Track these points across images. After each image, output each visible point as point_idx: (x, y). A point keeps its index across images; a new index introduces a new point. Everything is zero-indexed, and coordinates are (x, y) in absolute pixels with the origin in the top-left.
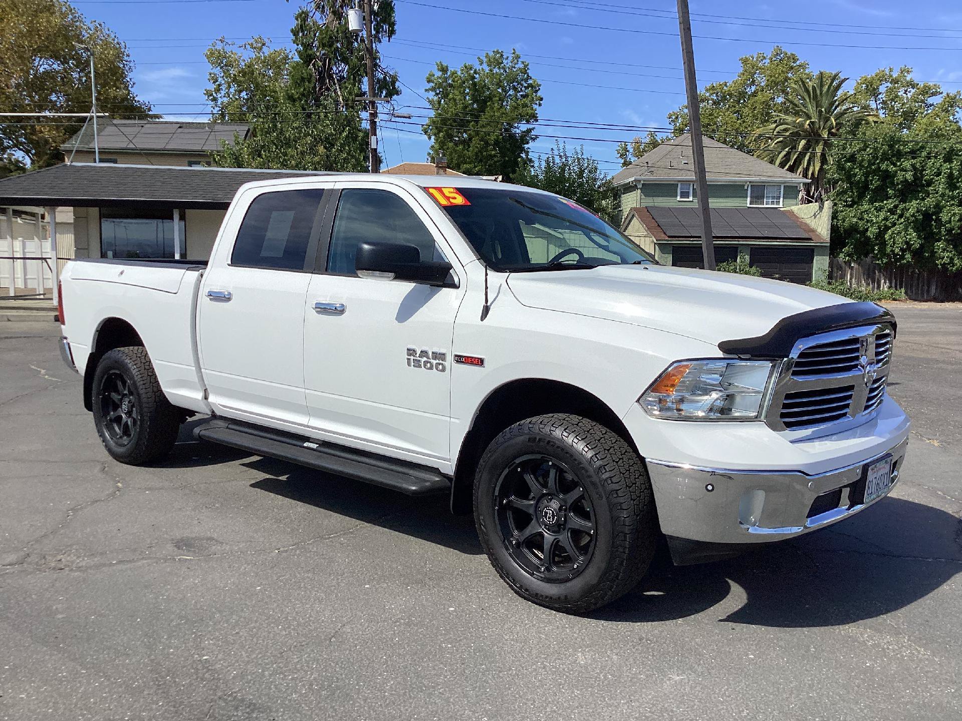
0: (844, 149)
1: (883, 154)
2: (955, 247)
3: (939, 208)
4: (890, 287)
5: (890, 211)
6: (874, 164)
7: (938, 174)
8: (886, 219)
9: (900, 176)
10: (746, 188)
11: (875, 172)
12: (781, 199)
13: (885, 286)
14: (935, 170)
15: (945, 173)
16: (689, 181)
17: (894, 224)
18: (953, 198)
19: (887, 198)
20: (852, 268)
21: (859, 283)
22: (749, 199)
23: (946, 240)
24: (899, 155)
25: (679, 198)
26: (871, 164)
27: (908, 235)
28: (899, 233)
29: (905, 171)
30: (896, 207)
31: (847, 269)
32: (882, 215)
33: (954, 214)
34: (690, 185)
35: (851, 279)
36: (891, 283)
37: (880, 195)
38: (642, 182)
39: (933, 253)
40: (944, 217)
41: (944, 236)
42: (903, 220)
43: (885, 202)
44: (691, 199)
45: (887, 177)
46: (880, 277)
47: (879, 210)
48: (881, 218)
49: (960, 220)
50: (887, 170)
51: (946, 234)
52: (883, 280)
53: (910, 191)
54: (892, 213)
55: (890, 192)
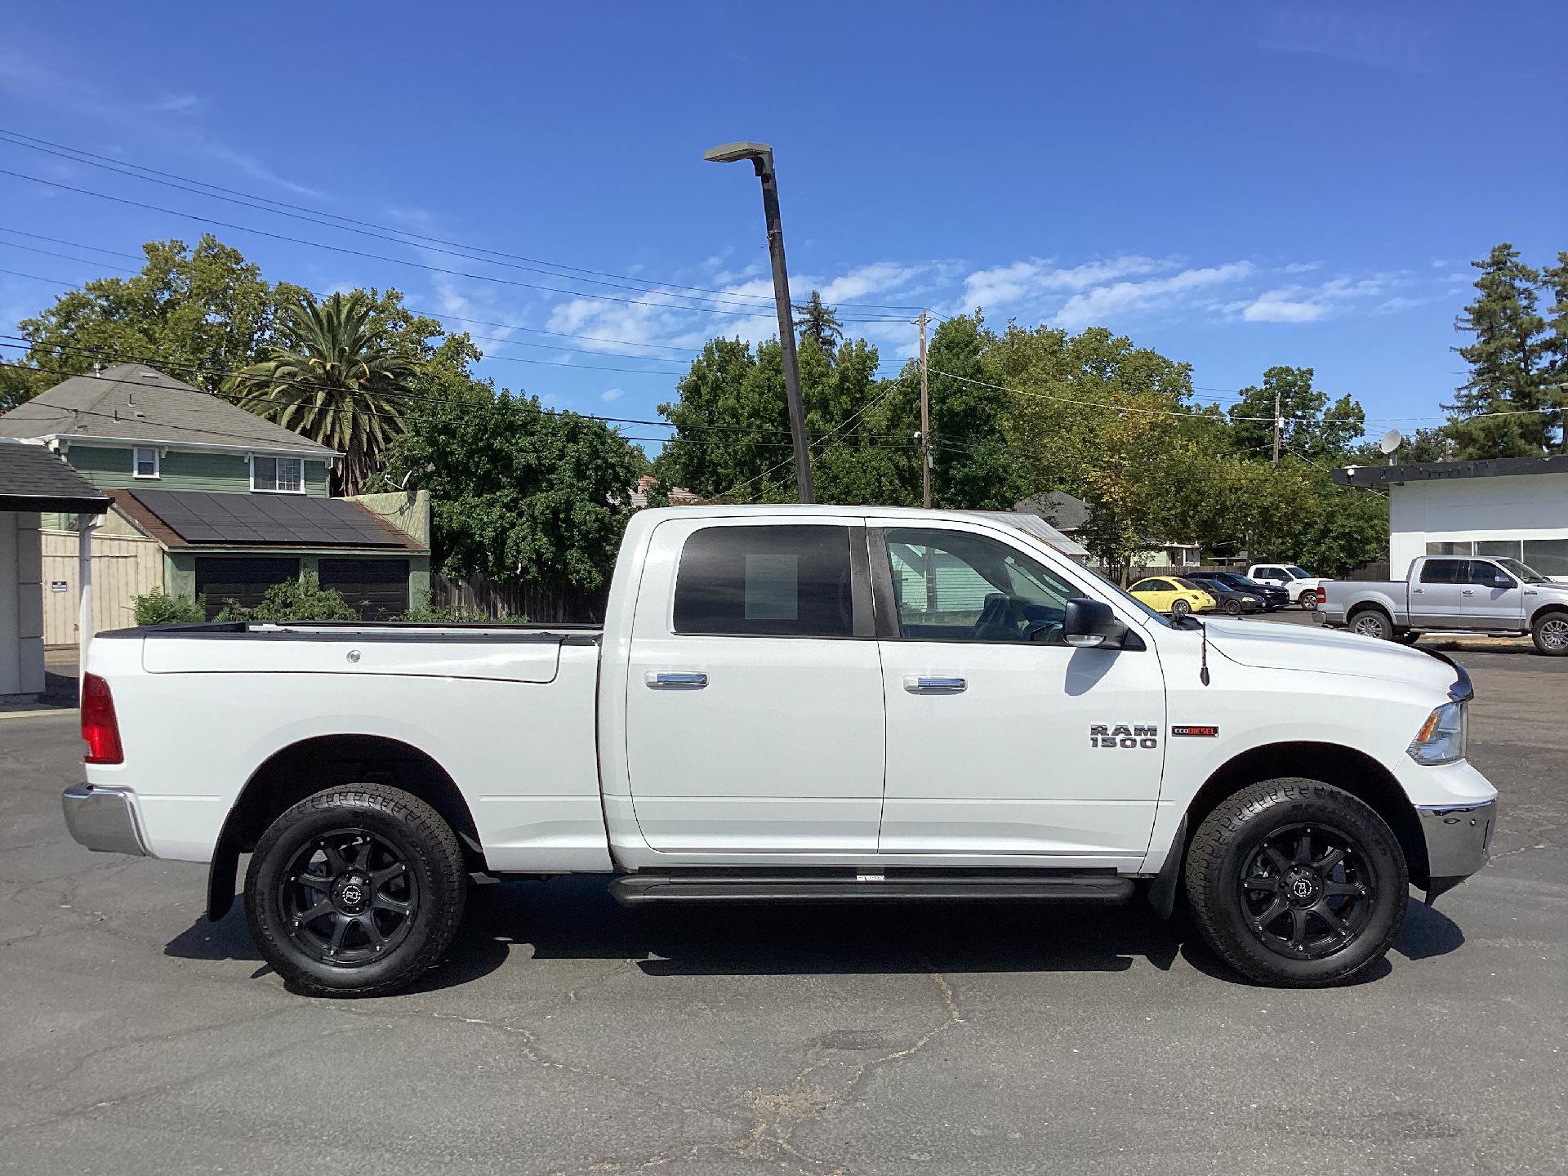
0: (434, 415)
1: (497, 426)
2: (590, 557)
3: (569, 505)
4: (510, 615)
5: (506, 506)
6: (481, 440)
7: (561, 457)
8: (501, 517)
9: (520, 460)
10: (246, 461)
11: (481, 451)
12: (302, 482)
13: (503, 613)
14: (557, 452)
15: (572, 457)
16: (152, 446)
17: (513, 525)
18: (583, 490)
19: (500, 487)
20: (459, 588)
21: (470, 610)
22: (252, 479)
23: (580, 547)
24: (512, 428)
25: (136, 474)
26: (476, 439)
27: (536, 540)
28: (524, 539)
29: (525, 451)
30: (515, 501)
31: (453, 588)
32: (496, 511)
33: (589, 513)
34: (153, 452)
35: (460, 603)
36: (510, 609)
37: (488, 484)
38: (69, 444)
39: (566, 564)
40: (577, 516)
41: (578, 541)
42: (524, 519)
43: (498, 493)
44: (157, 475)
45: (502, 460)
46: (496, 598)
47: (491, 504)
48: (495, 517)
49: (597, 520)
50: (501, 450)
51: (581, 539)
52: (500, 605)
53: (531, 479)
54: (510, 510)
55: (504, 479)
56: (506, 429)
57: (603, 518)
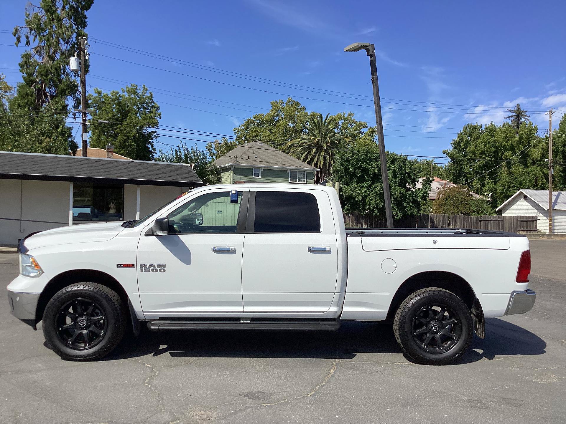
0: (343, 155)
1: (364, 159)
5: (367, 187)
6: (359, 164)
8: (365, 192)
9: (372, 171)
10: (288, 172)
11: (359, 168)
12: (306, 179)
13: (365, 226)
15: (392, 170)
16: (259, 167)
17: (369, 195)
18: (396, 182)
19: (365, 181)
20: (349, 217)
21: (353, 223)
22: (289, 179)
24: (370, 160)
25: (253, 177)
26: (357, 164)
27: (376, 200)
28: (372, 199)
29: (374, 168)
30: (370, 186)
31: (347, 217)
32: (363, 190)
33: (397, 190)
34: (259, 169)
35: (349, 222)
36: (368, 226)
37: (361, 180)
38: (234, 167)
42: (373, 192)
43: (364, 183)
44: (260, 177)
45: (365, 171)
46: (363, 221)
47: (362, 187)
48: (363, 191)
49: (400, 193)
50: (365, 167)
51: (394, 200)
52: (364, 224)
53: (376, 178)
54: (368, 189)
55: (367, 178)
56: (368, 160)
57: (403, 192)
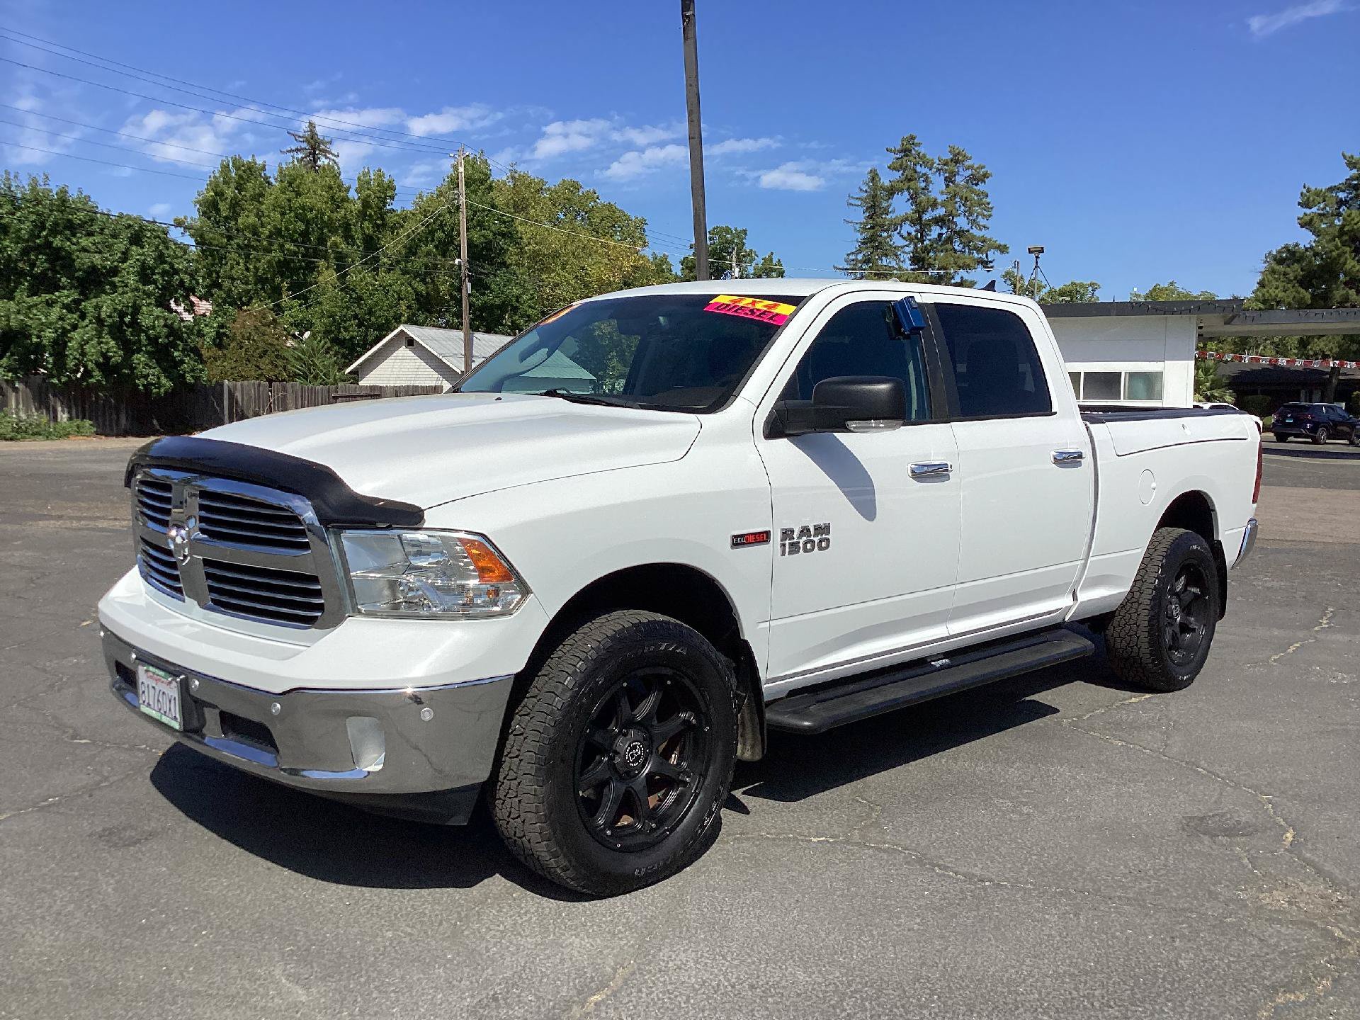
1: (56, 224)
2: (158, 363)
3: (136, 310)
4: (70, 419)
5: (65, 306)
6: (39, 237)
7: (124, 260)
8: (61, 318)
9: (83, 260)
11: (38, 249)
13: (63, 416)
14: (119, 255)
15: (137, 260)
17: (75, 327)
18: (148, 295)
19: (58, 288)
20: (16, 390)
21: (27, 410)
23: (147, 352)
24: (72, 228)
26: (33, 236)
27: (102, 342)
28: (88, 341)
29: (87, 252)
30: (77, 302)
31: (10, 390)
32: (55, 312)
33: (158, 317)
35: (17, 404)
36: (70, 412)
37: (44, 284)
39: (132, 368)
40: (145, 321)
41: (145, 346)
42: (87, 321)
43: (57, 294)
45: (62, 260)
46: (55, 403)
47: (50, 304)
48: (53, 317)
49: (165, 326)
50: (59, 249)
51: (148, 345)
52: (59, 409)
53: (94, 281)
54: (70, 311)
55: (63, 279)
56: (66, 228)
57: (172, 324)
